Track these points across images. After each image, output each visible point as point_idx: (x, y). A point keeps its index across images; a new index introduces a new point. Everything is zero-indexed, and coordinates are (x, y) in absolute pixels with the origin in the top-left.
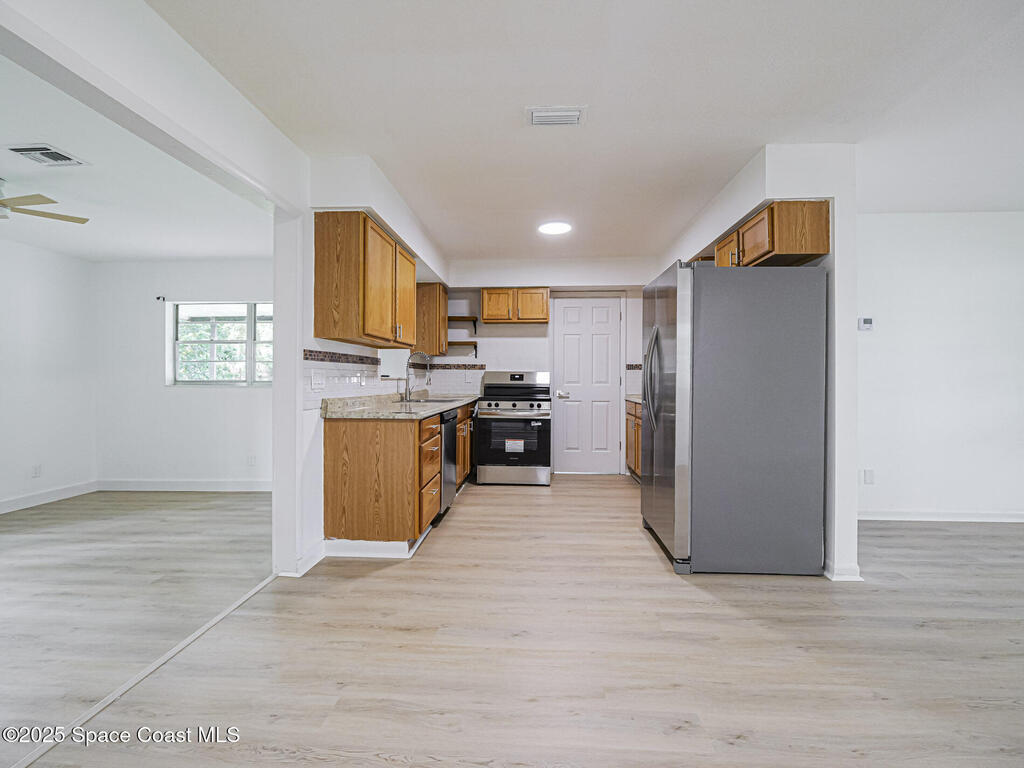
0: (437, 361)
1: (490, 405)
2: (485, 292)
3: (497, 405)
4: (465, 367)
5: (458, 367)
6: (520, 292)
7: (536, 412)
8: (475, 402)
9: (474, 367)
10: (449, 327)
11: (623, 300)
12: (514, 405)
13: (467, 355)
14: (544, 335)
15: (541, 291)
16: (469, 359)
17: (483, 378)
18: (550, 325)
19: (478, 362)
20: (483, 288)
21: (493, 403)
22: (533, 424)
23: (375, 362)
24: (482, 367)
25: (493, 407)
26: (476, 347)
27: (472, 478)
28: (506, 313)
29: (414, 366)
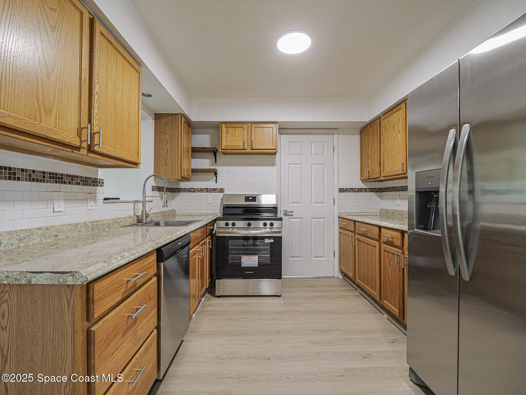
0: (183, 185)
1: (227, 224)
2: (223, 125)
3: (234, 224)
4: (207, 190)
5: (201, 190)
6: (254, 126)
7: (268, 230)
8: (215, 221)
9: (214, 190)
10: (192, 157)
11: (336, 136)
12: (249, 225)
13: (209, 180)
14: (273, 164)
15: (271, 125)
16: (211, 184)
17: (222, 199)
18: (278, 154)
19: (218, 186)
20: (222, 123)
21: (230, 222)
22: (267, 241)
23: (96, 182)
24: (221, 191)
25: (230, 226)
26: (216, 174)
27: (211, 290)
28: (241, 144)
29: (159, 189)
